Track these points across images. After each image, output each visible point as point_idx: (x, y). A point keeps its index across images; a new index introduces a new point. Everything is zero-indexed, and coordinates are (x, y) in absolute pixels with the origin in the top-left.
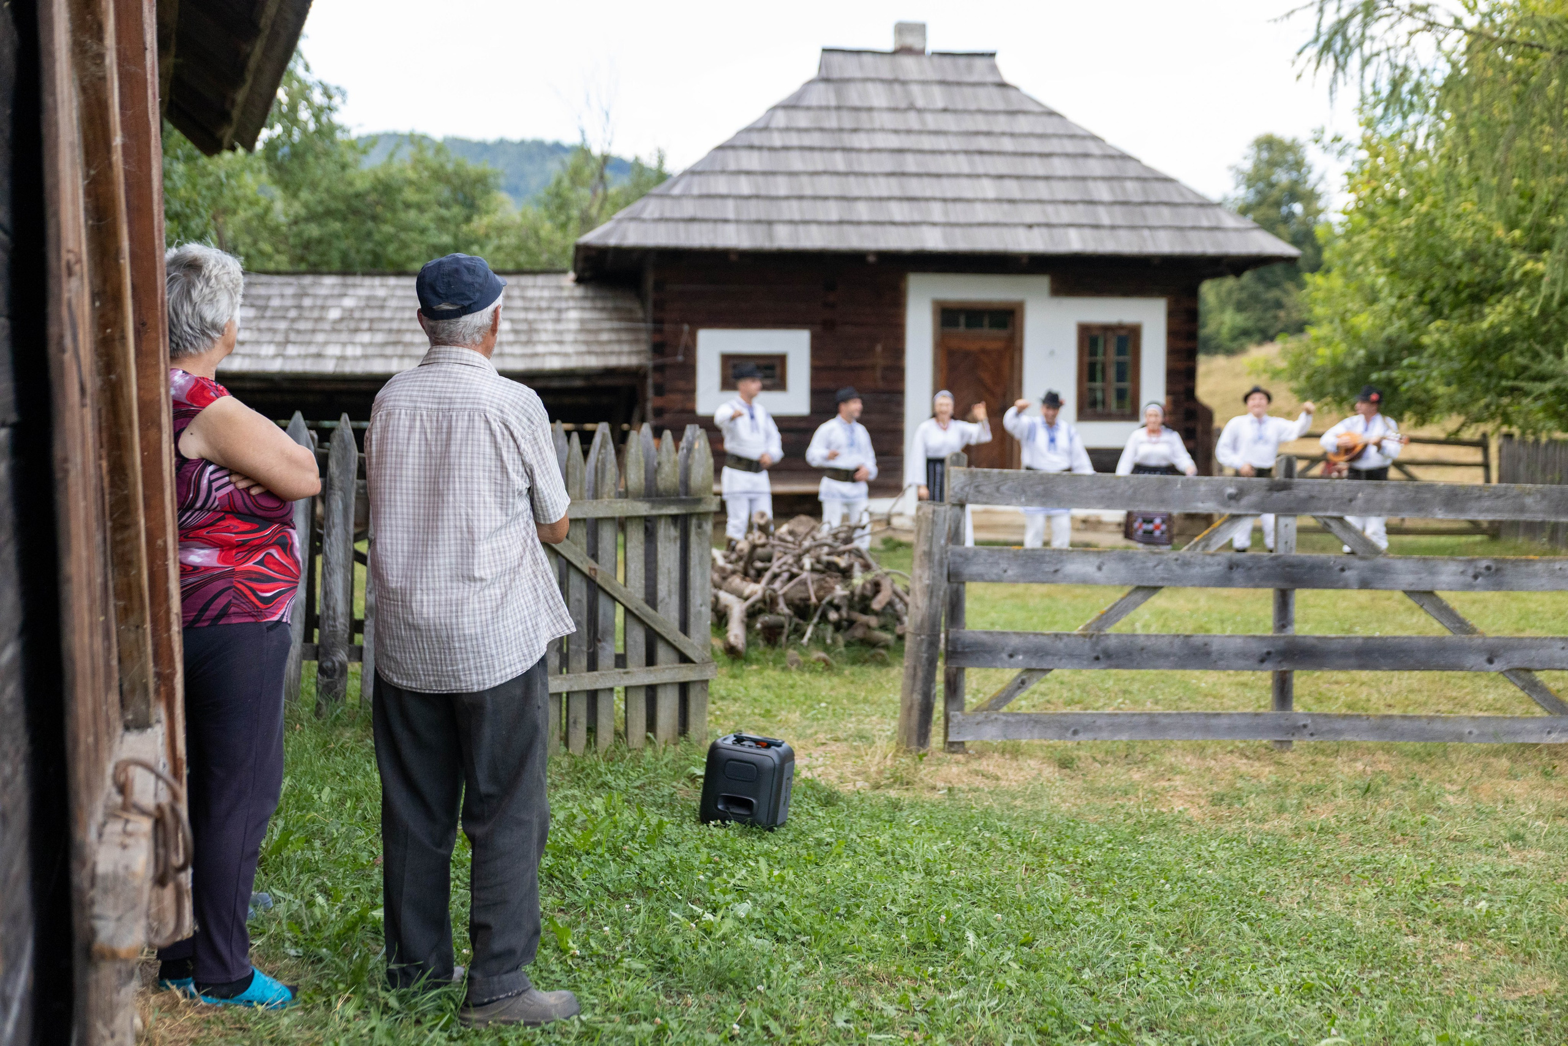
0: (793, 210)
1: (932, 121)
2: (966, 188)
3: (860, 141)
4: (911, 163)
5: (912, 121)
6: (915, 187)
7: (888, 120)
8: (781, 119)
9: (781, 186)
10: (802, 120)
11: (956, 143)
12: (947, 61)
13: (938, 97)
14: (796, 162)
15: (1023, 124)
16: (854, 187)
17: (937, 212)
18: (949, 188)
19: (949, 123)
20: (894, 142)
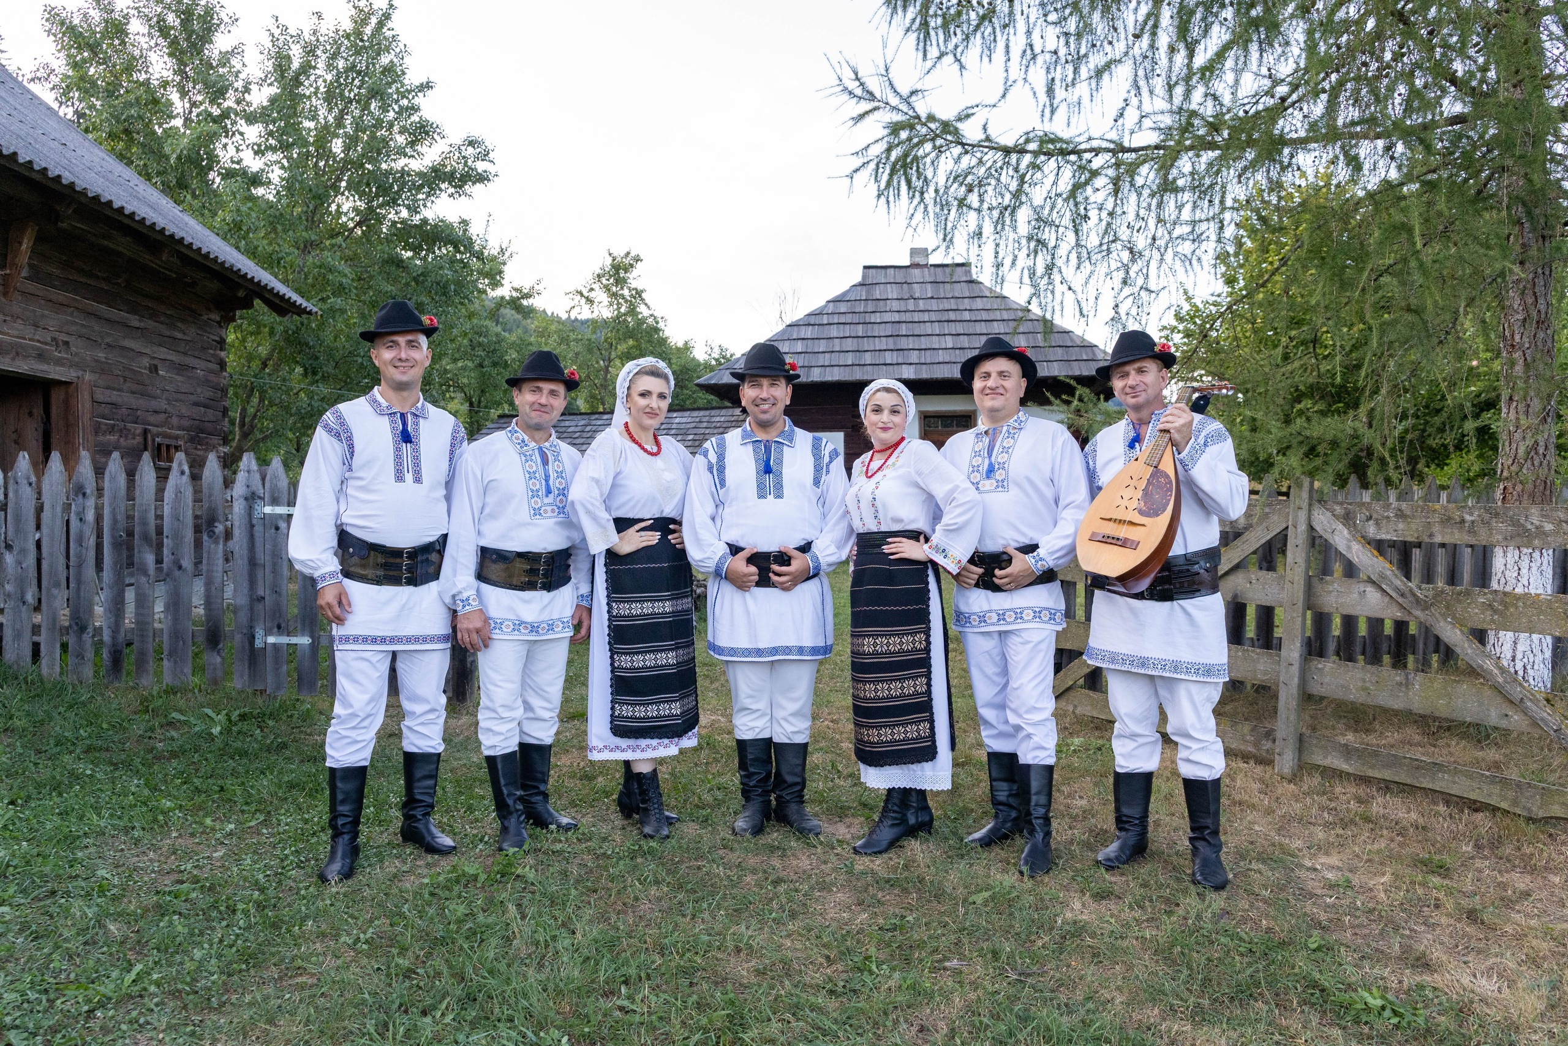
0: (825, 359)
1: (922, 305)
2: (935, 342)
3: (877, 318)
4: (904, 329)
5: (911, 305)
6: (904, 343)
7: (895, 305)
8: (831, 307)
9: (822, 346)
10: (843, 308)
11: (934, 317)
12: (939, 270)
13: (929, 291)
14: (834, 332)
15: (979, 304)
16: (866, 344)
17: (914, 357)
18: (924, 343)
19: (934, 305)
20: (896, 317)
